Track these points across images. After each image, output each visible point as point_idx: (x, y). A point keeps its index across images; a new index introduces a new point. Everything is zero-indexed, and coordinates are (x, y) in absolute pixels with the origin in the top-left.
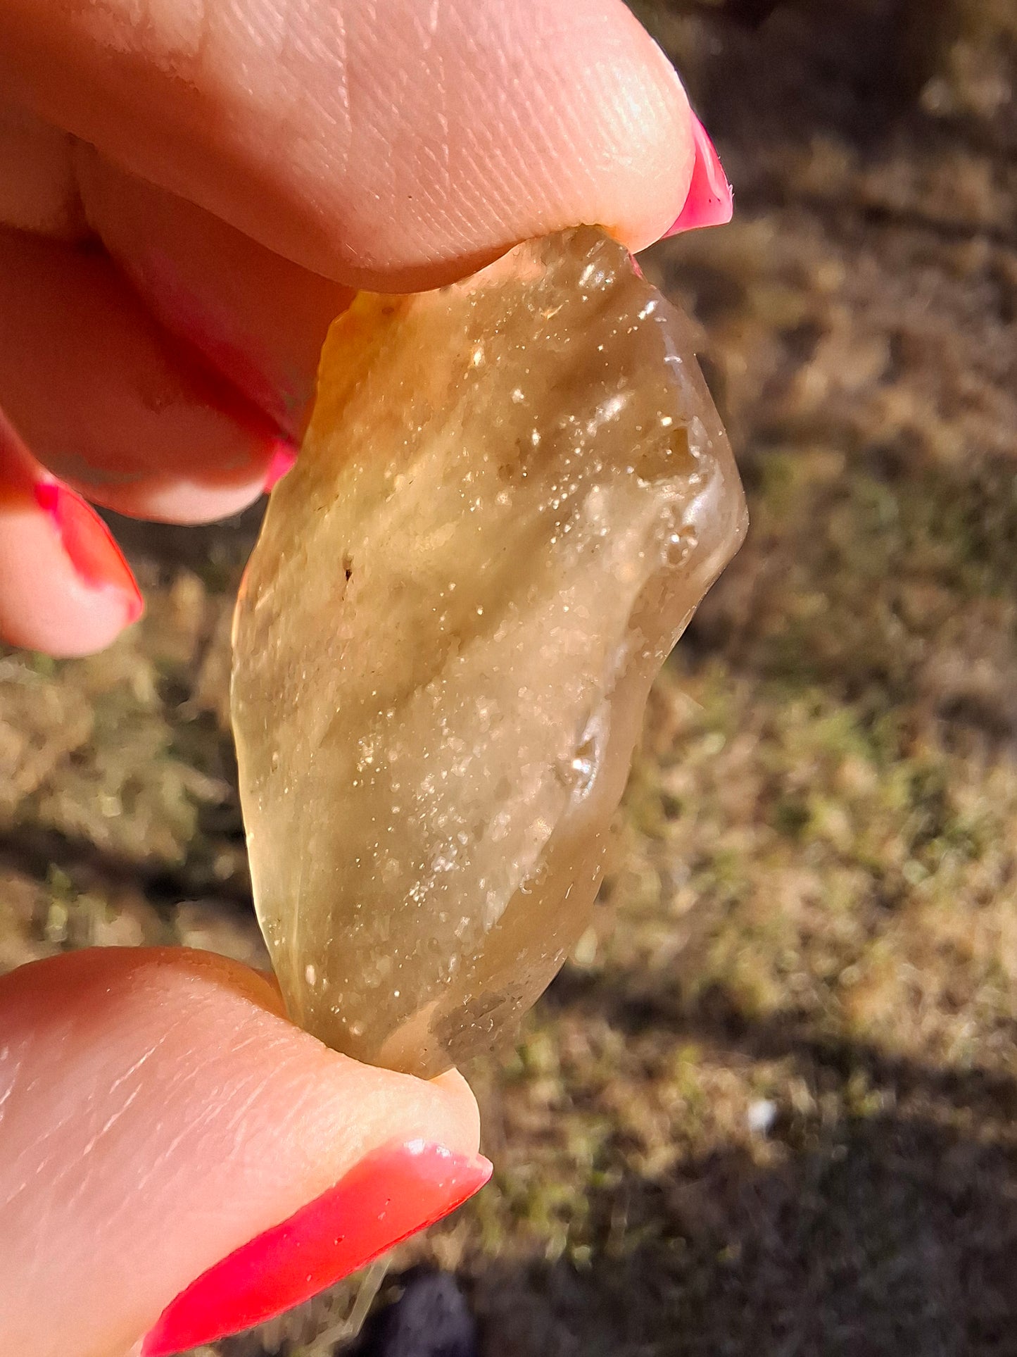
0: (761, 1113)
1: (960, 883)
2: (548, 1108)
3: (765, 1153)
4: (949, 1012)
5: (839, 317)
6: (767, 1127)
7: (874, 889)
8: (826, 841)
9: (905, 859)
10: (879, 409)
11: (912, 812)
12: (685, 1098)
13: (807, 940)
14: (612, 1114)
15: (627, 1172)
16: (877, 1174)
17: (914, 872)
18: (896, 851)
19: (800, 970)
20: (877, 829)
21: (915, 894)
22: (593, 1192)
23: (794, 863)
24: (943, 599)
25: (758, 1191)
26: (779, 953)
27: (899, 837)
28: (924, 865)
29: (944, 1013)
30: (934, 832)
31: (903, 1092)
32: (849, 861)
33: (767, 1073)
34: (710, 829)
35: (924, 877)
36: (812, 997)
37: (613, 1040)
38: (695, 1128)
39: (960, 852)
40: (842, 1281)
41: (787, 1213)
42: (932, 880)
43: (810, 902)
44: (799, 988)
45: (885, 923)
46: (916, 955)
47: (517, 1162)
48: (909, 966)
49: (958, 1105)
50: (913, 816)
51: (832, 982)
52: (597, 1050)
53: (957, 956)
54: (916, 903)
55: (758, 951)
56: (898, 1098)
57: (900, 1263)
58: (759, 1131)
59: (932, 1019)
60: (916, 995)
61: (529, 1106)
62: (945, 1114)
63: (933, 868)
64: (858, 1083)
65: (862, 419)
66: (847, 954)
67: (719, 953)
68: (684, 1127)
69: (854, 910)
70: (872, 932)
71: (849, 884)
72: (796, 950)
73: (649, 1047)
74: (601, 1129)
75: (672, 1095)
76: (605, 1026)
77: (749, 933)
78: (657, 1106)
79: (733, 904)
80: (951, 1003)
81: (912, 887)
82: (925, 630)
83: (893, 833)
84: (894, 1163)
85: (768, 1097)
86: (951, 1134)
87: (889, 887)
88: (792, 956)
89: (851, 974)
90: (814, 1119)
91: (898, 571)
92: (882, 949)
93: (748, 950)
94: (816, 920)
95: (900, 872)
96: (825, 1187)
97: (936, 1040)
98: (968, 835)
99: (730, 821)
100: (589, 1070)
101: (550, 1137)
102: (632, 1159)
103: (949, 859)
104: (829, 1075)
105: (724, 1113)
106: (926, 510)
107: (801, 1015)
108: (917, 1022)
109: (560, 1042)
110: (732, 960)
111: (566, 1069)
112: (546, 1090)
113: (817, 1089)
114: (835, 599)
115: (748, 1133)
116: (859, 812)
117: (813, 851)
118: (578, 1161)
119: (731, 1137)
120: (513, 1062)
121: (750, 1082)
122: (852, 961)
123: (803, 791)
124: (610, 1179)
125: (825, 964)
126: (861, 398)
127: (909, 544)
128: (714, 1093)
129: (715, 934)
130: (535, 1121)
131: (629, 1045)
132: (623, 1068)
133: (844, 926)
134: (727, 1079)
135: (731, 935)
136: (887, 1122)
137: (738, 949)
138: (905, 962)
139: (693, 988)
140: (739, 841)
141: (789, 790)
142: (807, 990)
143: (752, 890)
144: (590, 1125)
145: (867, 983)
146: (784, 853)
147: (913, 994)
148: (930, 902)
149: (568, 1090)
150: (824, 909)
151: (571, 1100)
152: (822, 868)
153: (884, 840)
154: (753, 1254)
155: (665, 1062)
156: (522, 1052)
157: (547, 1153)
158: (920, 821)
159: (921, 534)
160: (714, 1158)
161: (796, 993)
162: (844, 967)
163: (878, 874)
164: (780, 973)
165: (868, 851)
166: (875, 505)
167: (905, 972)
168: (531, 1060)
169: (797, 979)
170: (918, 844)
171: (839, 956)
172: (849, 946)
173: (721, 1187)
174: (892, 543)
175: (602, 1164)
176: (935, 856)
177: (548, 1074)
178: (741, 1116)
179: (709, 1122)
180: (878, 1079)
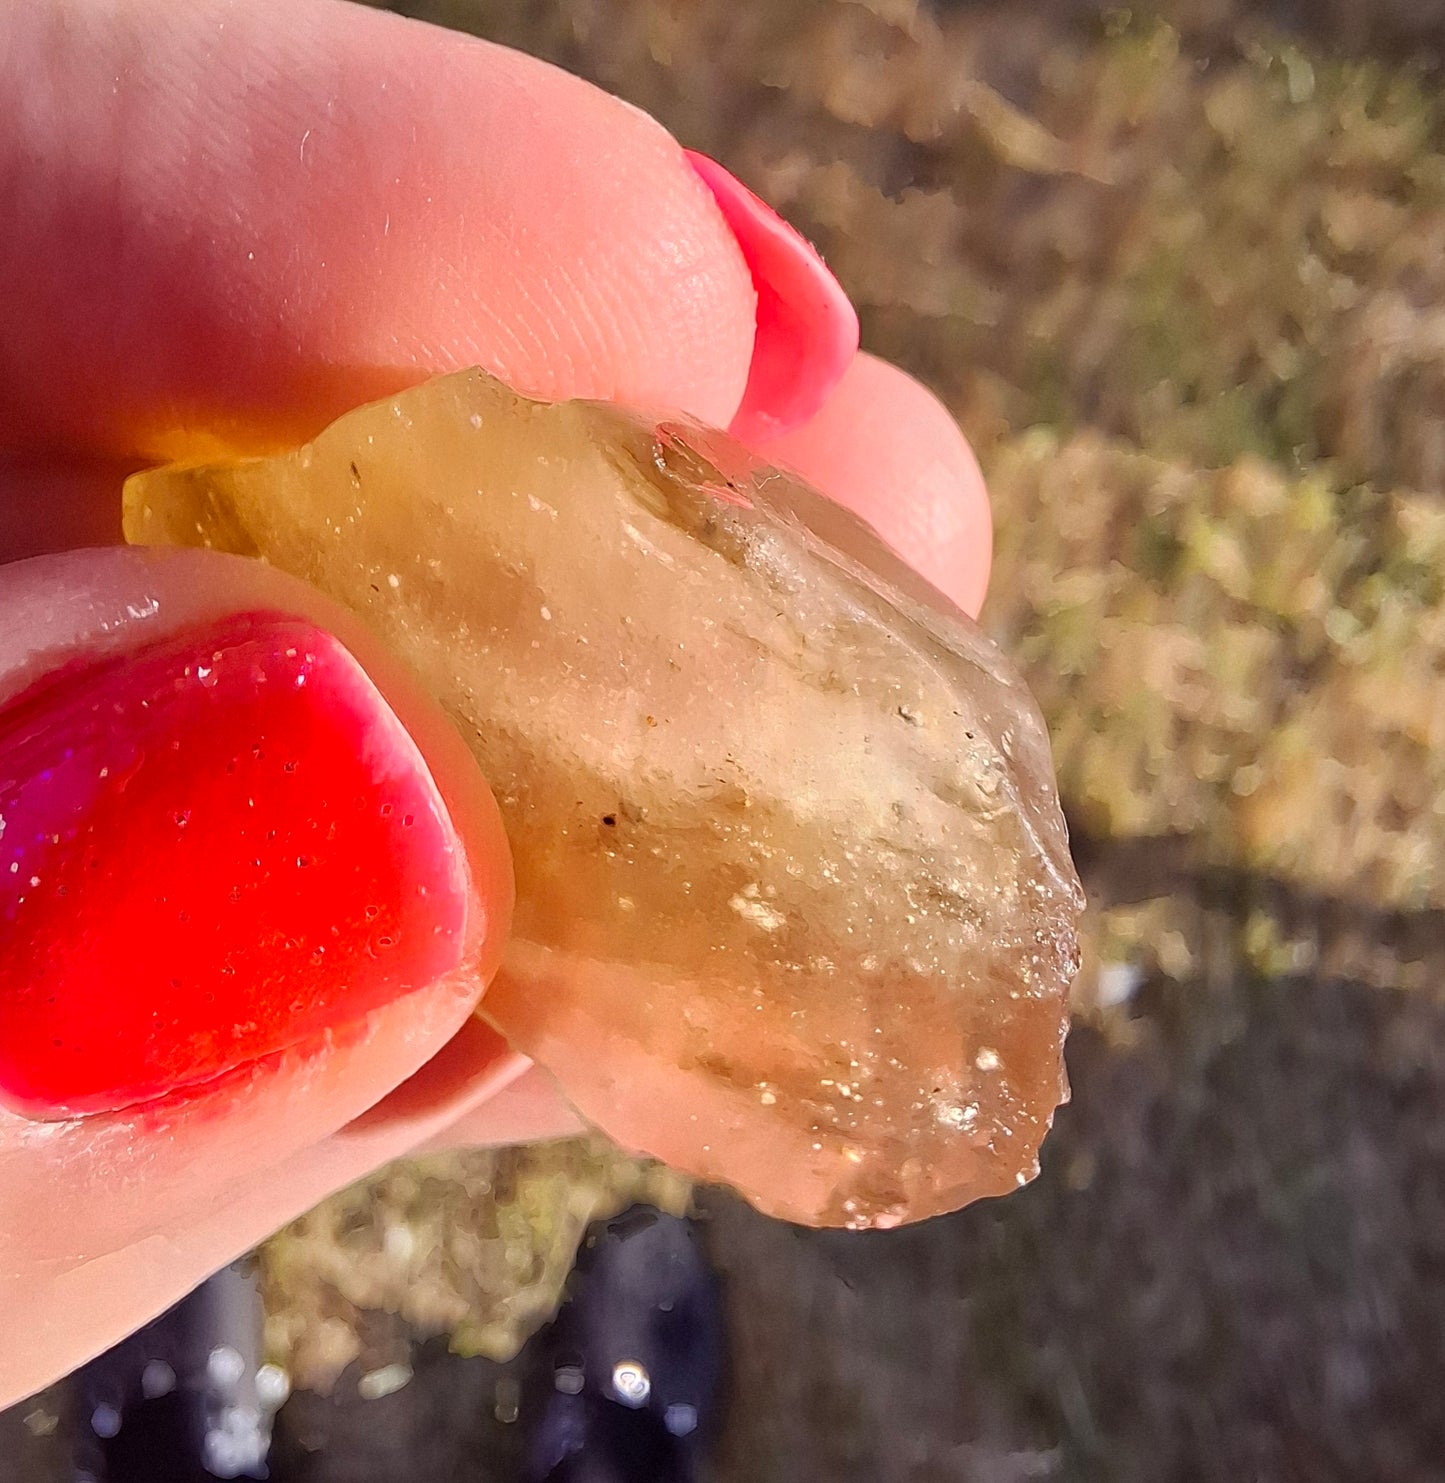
0: (1117, 982)
1: (1410, 640)
3: (1125, 1036)
4: (1394, 828)
7: (1283, 651)
8: (1212, 583)
9: (1328, 608)
11: (1338, 535)
13: (1184, 729)
16: (1288, 1058)
17: (1341, 628)
18: (1314, 595)
19: (1175, 773)
20: (1288, 561)
21: (1344, 658)
23: (1164, 620)
24: (1385, 212)
26: (1145, 750)
27: (1319, 574)
28: (1357, 616)
29: (1384, 830)
30: (1373, 564)
31: (1327, 940)
32: (1244, 613)
33: (1129, 924)
34: (1040, 571)
35: (1360, 631)
36: (1192, 814)
39: (1408, 594)
40: (1237, 1206)
41: (1158, 1119)
42: (1368, 636)
43: (1189, 675)
45: (1299, 701)
46: (1345, 746)
48: (1333, 764)
49: (1405, 958)
50: (1340, 541)
51: (1223, 788)
53: (1406, 747)
54: (1346, 671)
55: (1114, 750)
56: (1322, 952)
57: (1318, 1177)
58: (1116, 1006)
59: (1368, 839)
60: (1345, 806)
62: (1387, 971)
63: (1369, 619)
64: (1261, 932)
66: (1242, 748)
69: (1253, 683)
70: (1280, 714)
71: (1245, 646)
72: (1169, 745)
77: (1100, 721)
79: (1075, 680)
80: (1397, 815)
81: (1339, 648)
82: (1359, 265)
83: (1308, 568)
84: (1313, 1041)
86: (1397, 999)
87: (1306, 650)
88: (1161, 751)
89: (1249, 778)
90: (1197, 983)
91: (1317, 171)
92: (1297, 739)
93: (1100, 746)
94: (1193, 702)
95: (1321, 624)
96: (1215, 1077)
97: (1376, 870)
98: (1422, 569)
99: (1069, 558)
103: (1392, 604)
104: (1217, 921)
107: (1176, 839)
108: (1348, 840)
113: (1199, 942)
114: (1220, 219)
115: (1099, 1011)
116: (1259, 540)
117: (1192, 597)
121: (1103, 934)
122: (1250, 759)
123: (1177, 508)
125: (1210, 764)
127: (1334, 131)
133: (1239, 708)
136: (1302, 985)
138: (1328, 758)
140: (1083, 588)
141: (1157, 508)
142: (1185, 803)
143: (1101, 660)
145: (1273, 788)
146: (1149, 603)
147: (1340, 804)
148: (1369, 667)
150: (1209, 683)
152: (1205, 626)
153: (1298, 578)
154: (1109, 1172)
158: (1351, 547)
159: (1352, 115)
161: (1167, 810)
163: (1287, 629)
164: (1145, 781)
165: (1274, 597)
166: (1279, 71)
167: (1328, 772)
169: (1170, 785)
170: (1348, 586)
171: (1230, 751)
172: (1244, 736)
174: (1309, 127)
176: (1373, 602)
178: (1090, 986)
180: (1289, 927)
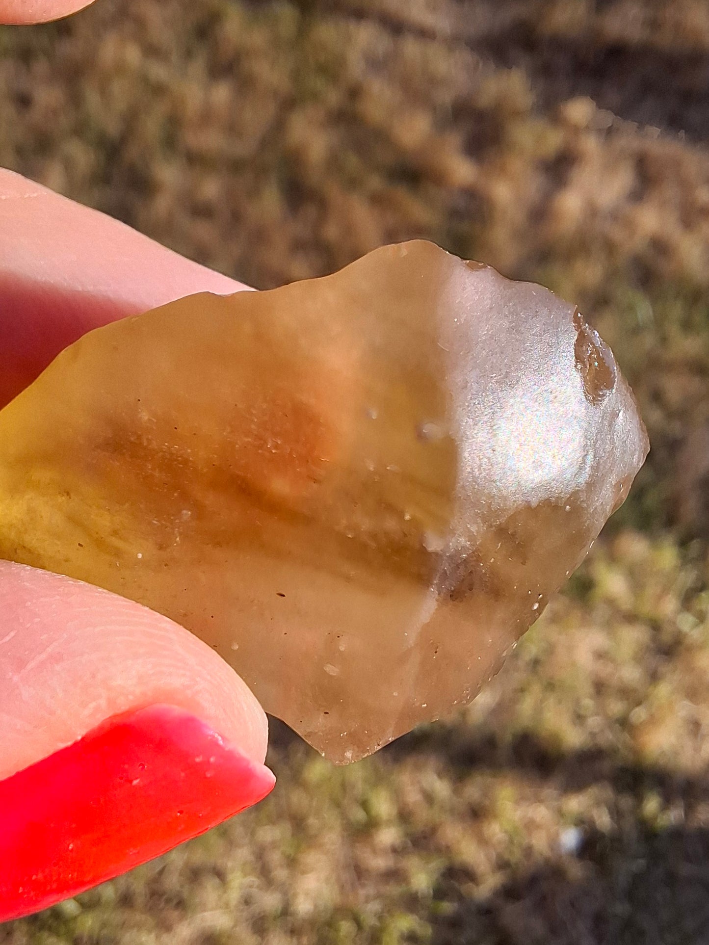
0: (570, 838)
2: (390, 851)
3: (576, 871)
5: (590, 145)
6: (577, 849)
7: (654, 639)
8: (611, 602)
9: (679, 612)
10: (629, 224)
11: (680, 570)
12: (506, 832)
13: (600, 688)
14: (445, 851)
15: (461, 898)
16: (671, 879)
17: (686, 623)
18: (669, 606)
19: (597, 714)
20: (652, 589)
21: (688, 642)
22: (434, 919)
23: (585, 623)
24: (695, 384)
25: (572, 905)
26: (577, 701)
27: (672, 593)
28: (694, 615)
30: (700, 586)
31: (689, 809)
32: (631, 618)
33: (575, 804)
35: (696, 625)
36: (608, 738)
37: (441, 788)
38: (516, 856)
41: (599, 920)
42: (702, 627)
43: (600, 655)
44: (596, 730)
45: (664, 669)
46: (692, 694)
47: (367, 900)
48: (687, 703)
50: (682, 575)
51: (624, 723)
52: (429, 798)
54: (690, 649)
55: (560, 702)
56: (686, 815)
58: (571, 854)
60: (694, 727)
61: (374, 852)
63: (701, 618)
64: (652, 805)
65: (617, 234)
66: (633, 697)
67: (526, 707)
68: (507, 856)
69: (638, 659)
70: (654, 677)
71: (632, 637)
72: (591, 698)
73: (473, 791)
74: (437, 864)
75: (495, 830)
76: (435, 777)
77: (550, 686)
78: (483, 841)
79: (536, 663)
81: (686, 634)
82: (680, 415)
83: (666, 590)
84: (685, 869)
85: (576, 825)
87: (666, 637)
88: (588, 703)
89: (639, 714)
90: (616, 840)
91: (654, 365)
92: (663, 690)
93: (551, 701)
94: (604, 670)
95: (674, 623)
96: (630, 895)
100: (423, 815)
101: (394, 875)
102: (467, 888)
105: (540, 842)
106: (677, 310)
107: (598, 754)
108: (697, 749)
109: (397, 795)
110: (538, 710)
111: (404, 816)
112: (388, 836)
113: (616, 813)
115: (561, 857)
116: (636, 574)
117: (601, 612)
118: (419, 894)
119: (547, 861)
120: (359, 815)
121: (560, 813)
122: (639, 703)
123: (589, 561)
124: (448, 907)
125: (616, 707)
126: (615, 216)
127: (664, 340)
128: (530, 825)
129: (522, 690)
130: (379, 863)
131: (456, 791)
132: (452, 811)
133: (630, 674)
134: (541, 813)
135: (536, 689)
136: (677, 834)
137: (542, 701)
138: (684, 700)
139: (507, 738)
142: (602, 731)
143: (550, 650)
144: (427, 863)
145: (653, 721)
146: (576, 616)
147: (691, 726)
148: (701, 647)
149: (407, 835)
150: (613, 661)
151: (409, 842)
152: (609, 626)
153: (659, 598)
155: (487, 803)
156: (365, 805)
157: (394, 890)
158: (688, 578)
159: (674, 330)
160: (534, 880)
161: (593, 735)
162: (634, 708)
163: (655, 626)
164: (579, 718)
165: (646, 608)
166: (631, 308)
167: (683, 709)
168: (373, 813)
169: (594, 722)
170: (688, 598)
171: (628, 699)
172: (635, 691)
173: (542, 904)
174: (648, 341)
175: (440, 894)
176: (703, 607)
177: (389, 823)
178: (554, 843)
179: (528, 851)
180: (667, 802)
